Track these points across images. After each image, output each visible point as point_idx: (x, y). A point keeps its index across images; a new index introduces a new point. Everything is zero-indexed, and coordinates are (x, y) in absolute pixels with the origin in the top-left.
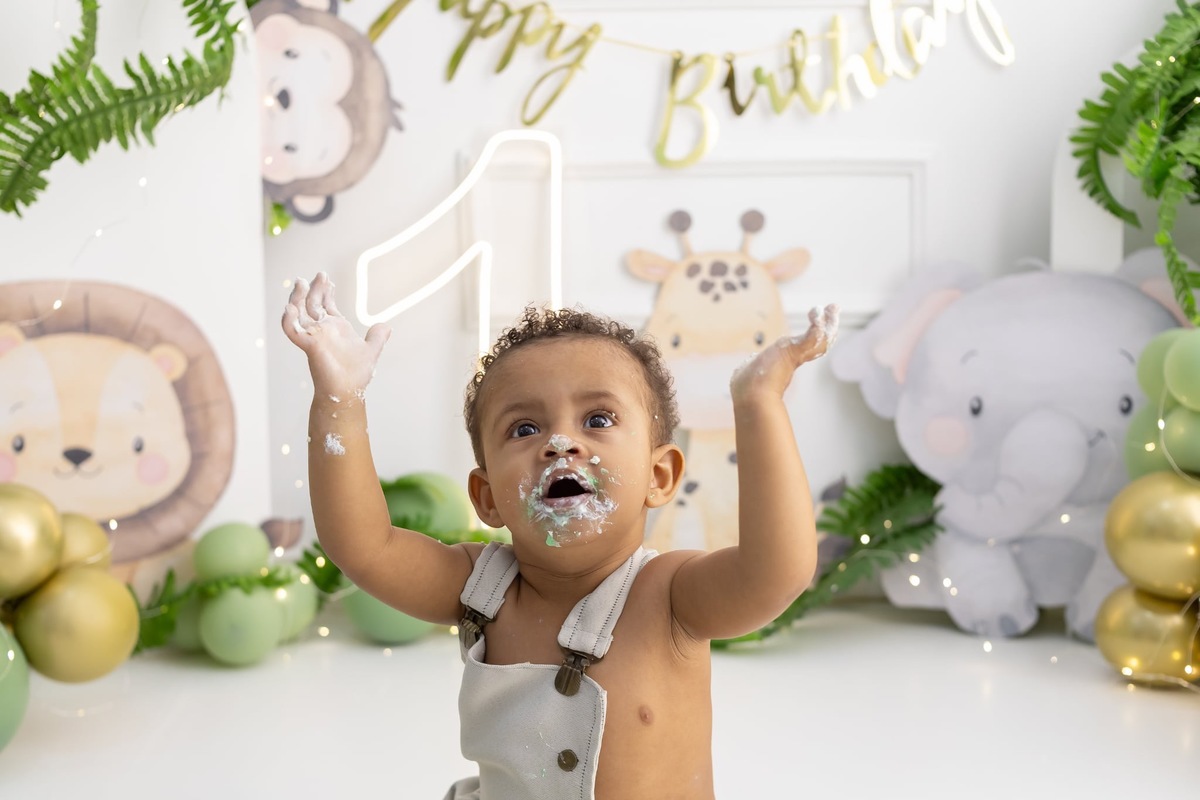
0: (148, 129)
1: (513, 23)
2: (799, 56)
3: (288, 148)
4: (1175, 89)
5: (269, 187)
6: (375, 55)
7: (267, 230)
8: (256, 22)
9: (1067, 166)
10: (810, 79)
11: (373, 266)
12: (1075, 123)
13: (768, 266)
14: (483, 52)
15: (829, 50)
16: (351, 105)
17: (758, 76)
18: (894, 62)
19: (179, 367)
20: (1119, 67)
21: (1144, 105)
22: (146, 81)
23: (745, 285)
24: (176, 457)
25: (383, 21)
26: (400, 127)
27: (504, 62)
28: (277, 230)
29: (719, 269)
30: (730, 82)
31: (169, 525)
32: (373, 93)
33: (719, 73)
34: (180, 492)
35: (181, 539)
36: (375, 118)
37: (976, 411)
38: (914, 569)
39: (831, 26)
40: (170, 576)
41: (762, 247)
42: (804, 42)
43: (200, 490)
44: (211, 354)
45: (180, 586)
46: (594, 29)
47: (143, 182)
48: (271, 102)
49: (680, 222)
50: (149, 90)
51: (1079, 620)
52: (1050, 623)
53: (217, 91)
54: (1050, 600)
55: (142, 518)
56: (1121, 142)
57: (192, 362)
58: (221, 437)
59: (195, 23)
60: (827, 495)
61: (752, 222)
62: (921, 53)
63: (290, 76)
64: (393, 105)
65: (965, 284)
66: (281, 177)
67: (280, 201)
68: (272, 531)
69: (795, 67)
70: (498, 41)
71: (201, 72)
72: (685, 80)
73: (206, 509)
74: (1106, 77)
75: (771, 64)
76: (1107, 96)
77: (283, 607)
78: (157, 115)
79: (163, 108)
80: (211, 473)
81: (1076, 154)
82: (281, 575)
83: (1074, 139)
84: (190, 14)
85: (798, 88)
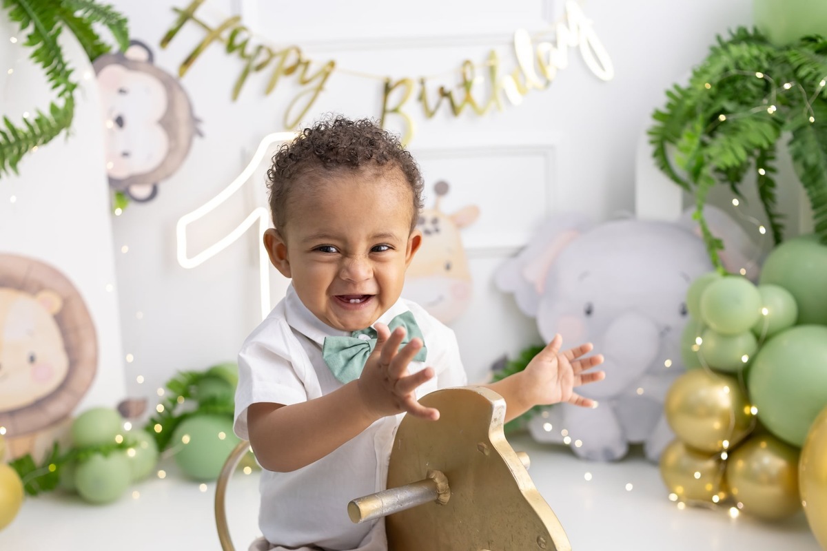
0: (14, 165)
1: (275, 62)
2: (469, 77)
3: (125, 154)
4: (710, 106)
5: (112, 182)
6: (181, 88)
7: (112, 210)
8: (97, 71)
9: (645, 150)
10: (478, 92)
11: (189, 227)
12: (650, 123)
13: (453, 218)
14: (256, 81)
15: (492, 71)
16: (167, 123)
17: (444, 93)
18: (533, 79)
19: (57, 305)
20: (676, 87)
21: (691, 115)
22: (9, 134)
23: (437, 230)
24: (58, 364)
25: (188, 62)
26: (200, 134)
27: (269, 88)
28: (118, 211)
30: (422, 97)
31: (56, 408)
32: (182, 114)
33: (415, 90)
34: (63, 387)
35: (63, 418)
36: (183, 131)
37: (589, 312)
38: (547, 421)
39: (491, 55)
40: (56, 446)
41: (449, 205)
42: (472, 68)
43: (76, 384)
44: (77, 295)
45: (64, 451)
46: (332, 64)
47: (13, 199)
48: (111, 124)
50: (12, 139)
51: (653, 451)
52: (635, 451)
53: (63, 132)
54: (635, 437)
55: (38, 404)
56: (678, 136)
57: (66, 302)
58: (88, 349)
59: (51, 80)
60: (496, 366)
61: (441, 189)
62: (551, 73)
63: (123, 106)
64: (194, 121)
65: (582, 227)
66: (121, 174)
67: (121, 190)
68: (124, 410)
69: (466, 85)
70: (266, 73)
71: (48, 123)
72: (394, 97)
73: (79, 397)
74: (669, 94)
76: (669, 106)
77: (132, 462)
78: (20, 155)
79: (23, 148)
80: (83, 372)
81: (652, 142)
82: (130, 441)
83: (650, 133)
84: (48, 74)
85: (468, 99)
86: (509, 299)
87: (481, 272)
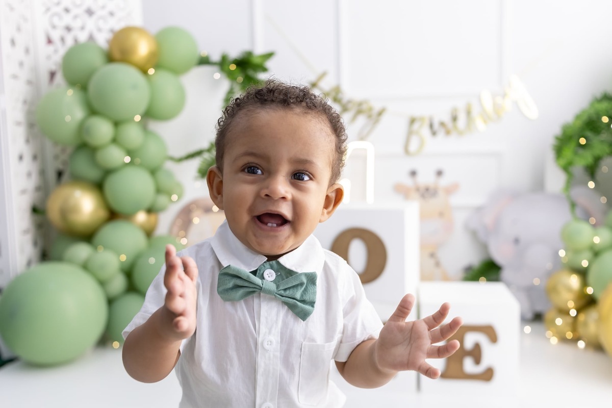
2: (456, 115)
10: (461, 123)
13: (446, 189)
15: (469, 113)
17: (442, 124)
29: (427, 189)
30: (431, 126)
33: (427, 123)
37: (516, 241)
41: (444, 182)
42: (458, 111)
46: (384, 109)
49: (413, 173)
54: (539, 308)
61: (439, 173)
69: (455, 119)
72: (416, 126)
75: (447, 119)
85: (455, 127)
86: (474, 234)
87: (460, 219)
